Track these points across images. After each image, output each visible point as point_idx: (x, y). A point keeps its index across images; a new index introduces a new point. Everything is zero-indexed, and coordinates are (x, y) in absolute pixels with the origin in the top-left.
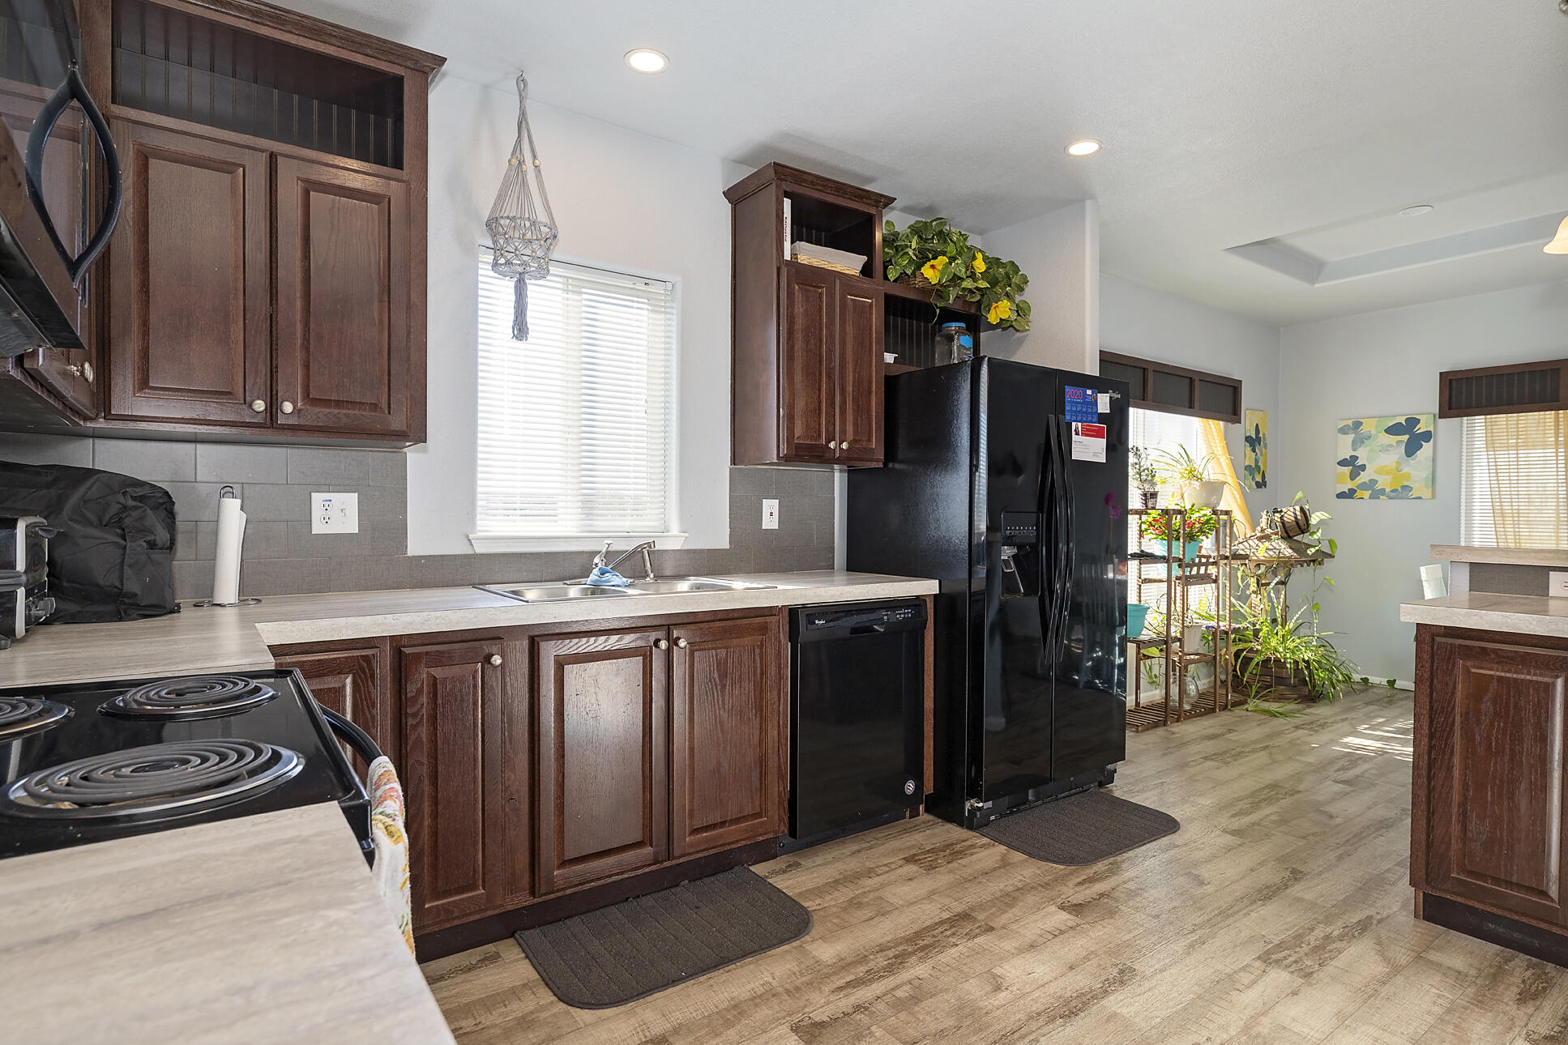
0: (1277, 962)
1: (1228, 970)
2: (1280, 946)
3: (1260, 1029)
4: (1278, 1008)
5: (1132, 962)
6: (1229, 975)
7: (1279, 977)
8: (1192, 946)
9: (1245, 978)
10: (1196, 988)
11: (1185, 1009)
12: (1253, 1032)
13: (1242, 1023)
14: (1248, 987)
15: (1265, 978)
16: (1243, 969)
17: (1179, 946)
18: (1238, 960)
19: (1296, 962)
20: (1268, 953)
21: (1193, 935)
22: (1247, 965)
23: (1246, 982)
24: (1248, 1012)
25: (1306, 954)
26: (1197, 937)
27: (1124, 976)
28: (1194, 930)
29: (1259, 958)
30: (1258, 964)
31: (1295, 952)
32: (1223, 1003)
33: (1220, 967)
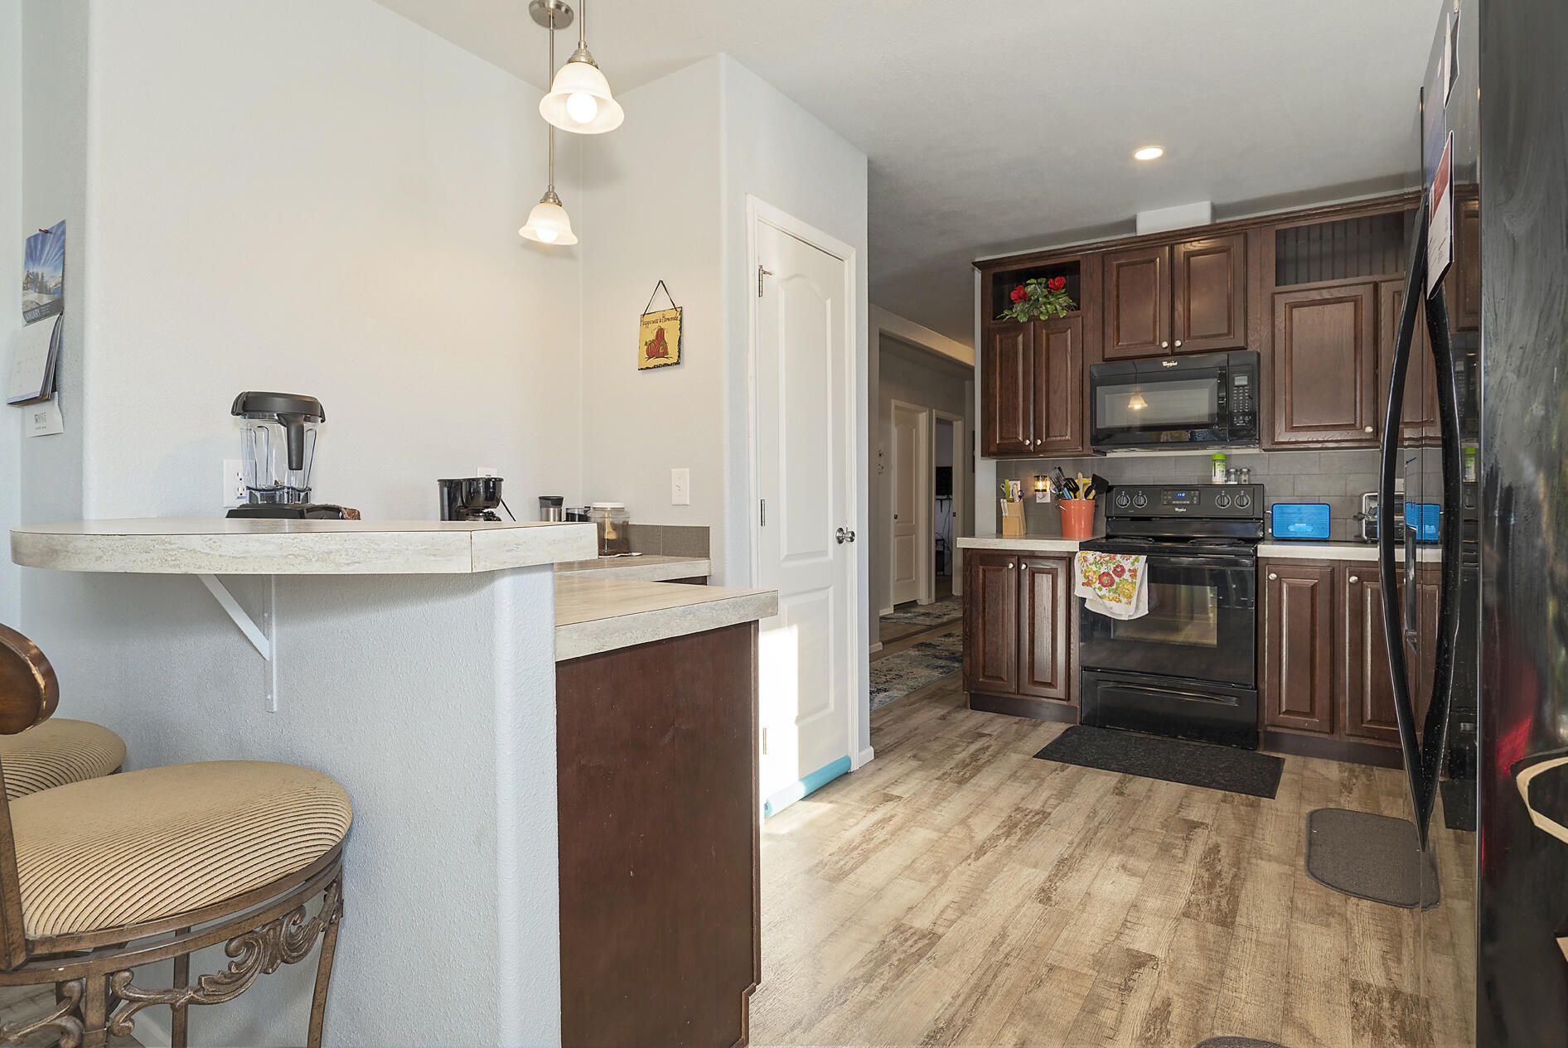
0: (924, 936)
1: (965, 918)
2: (920, 955)
3: (937, 877)
4: (924, 895)
5: (1046, 909)
6: (964, 914)
7: (922, 922)
8: (1003, 935)
9: (950, 914)
10: (988, 897)
11: (990, 880)
12: (941, 875)
13: (949, 879)
14: (948, 906)
15: (934, 918)
16: (953, 922)
17: (1014, 936)
18: (959, 931)
19: (906, 940)
20: (932, 945)
21: (1006, 951)
22: (949, 927)
23: (949, 911)
24: (944, 888)
25: (895, 951)
26: (1001, 949)
27: (1045, 896)
28: (1006, 956)
29: (940, 937)
30: (940, 931)
31: (905, 952)
32: (965, 890)
33: (973, 920)
